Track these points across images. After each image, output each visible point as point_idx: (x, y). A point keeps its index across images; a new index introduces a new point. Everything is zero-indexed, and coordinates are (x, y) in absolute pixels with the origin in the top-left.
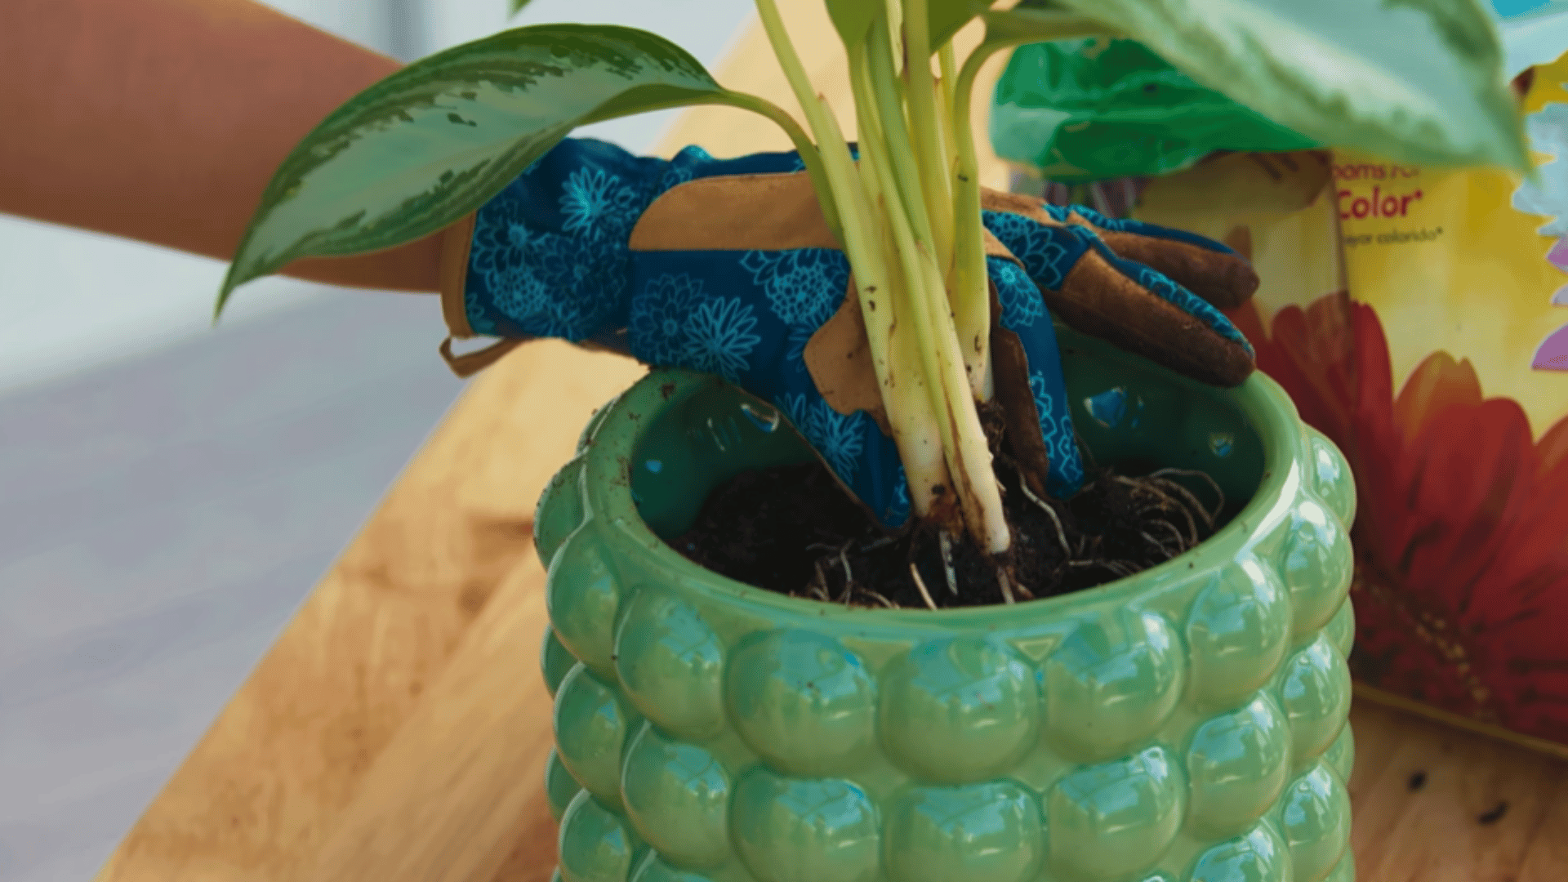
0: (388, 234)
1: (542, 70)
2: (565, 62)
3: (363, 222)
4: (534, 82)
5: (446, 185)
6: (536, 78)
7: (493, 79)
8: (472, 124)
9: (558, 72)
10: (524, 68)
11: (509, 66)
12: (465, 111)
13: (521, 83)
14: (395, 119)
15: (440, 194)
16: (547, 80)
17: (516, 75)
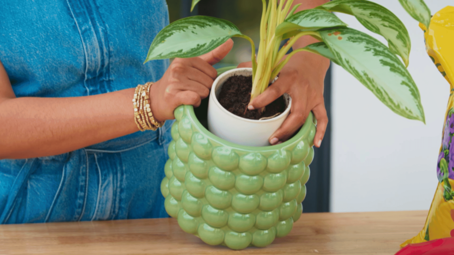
0: (189, 55)
1: (207, 25)
2: (211, 24)
3: (183, 51)
4: (206, 27)
5: (199, 47)
6: (206, 26)
7: (198, 25)
8: (196, 34)
9: (210, 26)
10: (203, 23)
11: (200, 22)
12: (194, 30)
13: (203, 26)
14: (182, 31)
15: (198, 49)
16: (208, 27)
17: (202, 25)
